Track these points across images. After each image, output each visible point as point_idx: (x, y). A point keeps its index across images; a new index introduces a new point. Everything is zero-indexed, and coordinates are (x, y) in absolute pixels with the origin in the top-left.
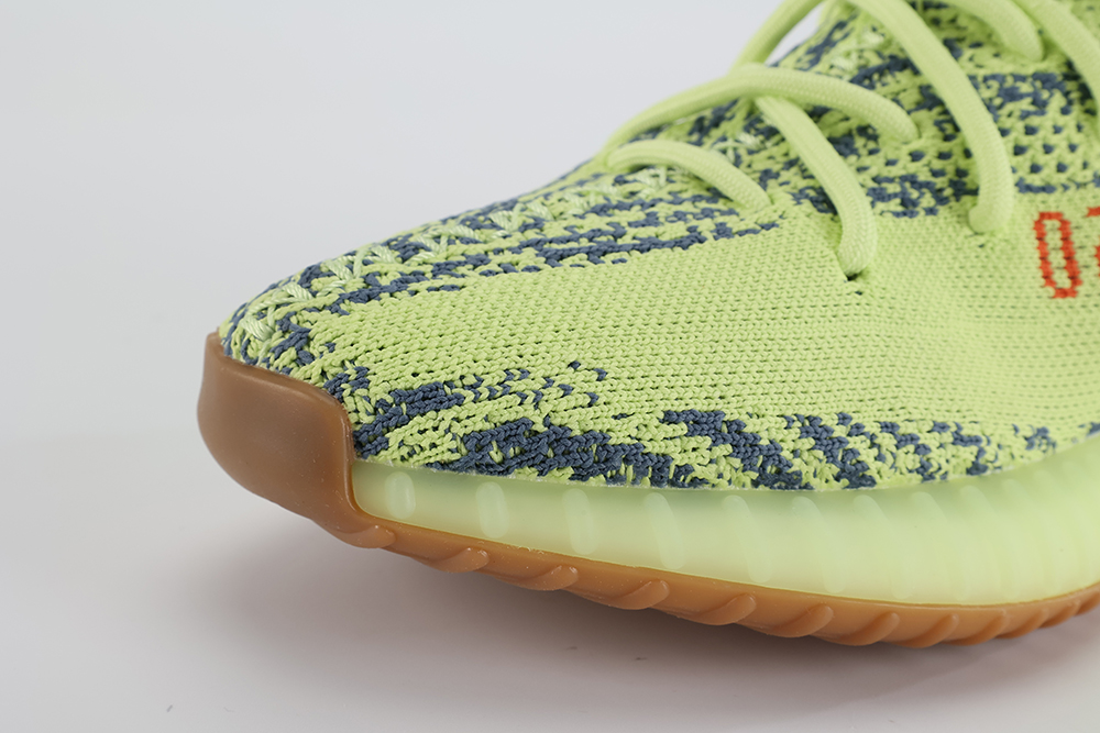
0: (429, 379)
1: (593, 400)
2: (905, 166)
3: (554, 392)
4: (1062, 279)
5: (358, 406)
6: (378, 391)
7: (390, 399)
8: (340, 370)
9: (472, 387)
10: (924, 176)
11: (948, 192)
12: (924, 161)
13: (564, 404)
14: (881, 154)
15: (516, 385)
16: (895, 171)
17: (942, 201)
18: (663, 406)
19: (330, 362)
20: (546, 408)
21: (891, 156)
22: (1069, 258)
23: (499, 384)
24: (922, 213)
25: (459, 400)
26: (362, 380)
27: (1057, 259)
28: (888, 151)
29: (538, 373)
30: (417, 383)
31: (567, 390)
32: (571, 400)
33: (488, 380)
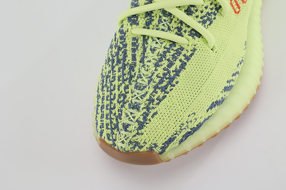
0: (168, 138)
1: (196, 119)
2: (205, 11)
3: (189, 123)
4: (237, 10)
5: (157, 150)
6: (160, 145)
7: (163, 145)
8: (150, 146)
9: (176, 134)
10: (210, 11)
11: (216, 12)
12: (209, 8)
13: (192, 124)
14: (199, 10)
15: (183, 128)
16: (204, 14)
17: (215, 14)
18: (206, 110)
19: (148, 146)
20: (190, 127)
21: (201, 10)
22: (237, 5)
23: (180, 129)
24: (213, 20)
25: (176, 137)
26: (156, 146)
27: (236, 7)
28: (200, 9)
29: (185, 123)
30: (166, 140)
31: (191, 121)
32: (193, 122)
33: (178, 130)
